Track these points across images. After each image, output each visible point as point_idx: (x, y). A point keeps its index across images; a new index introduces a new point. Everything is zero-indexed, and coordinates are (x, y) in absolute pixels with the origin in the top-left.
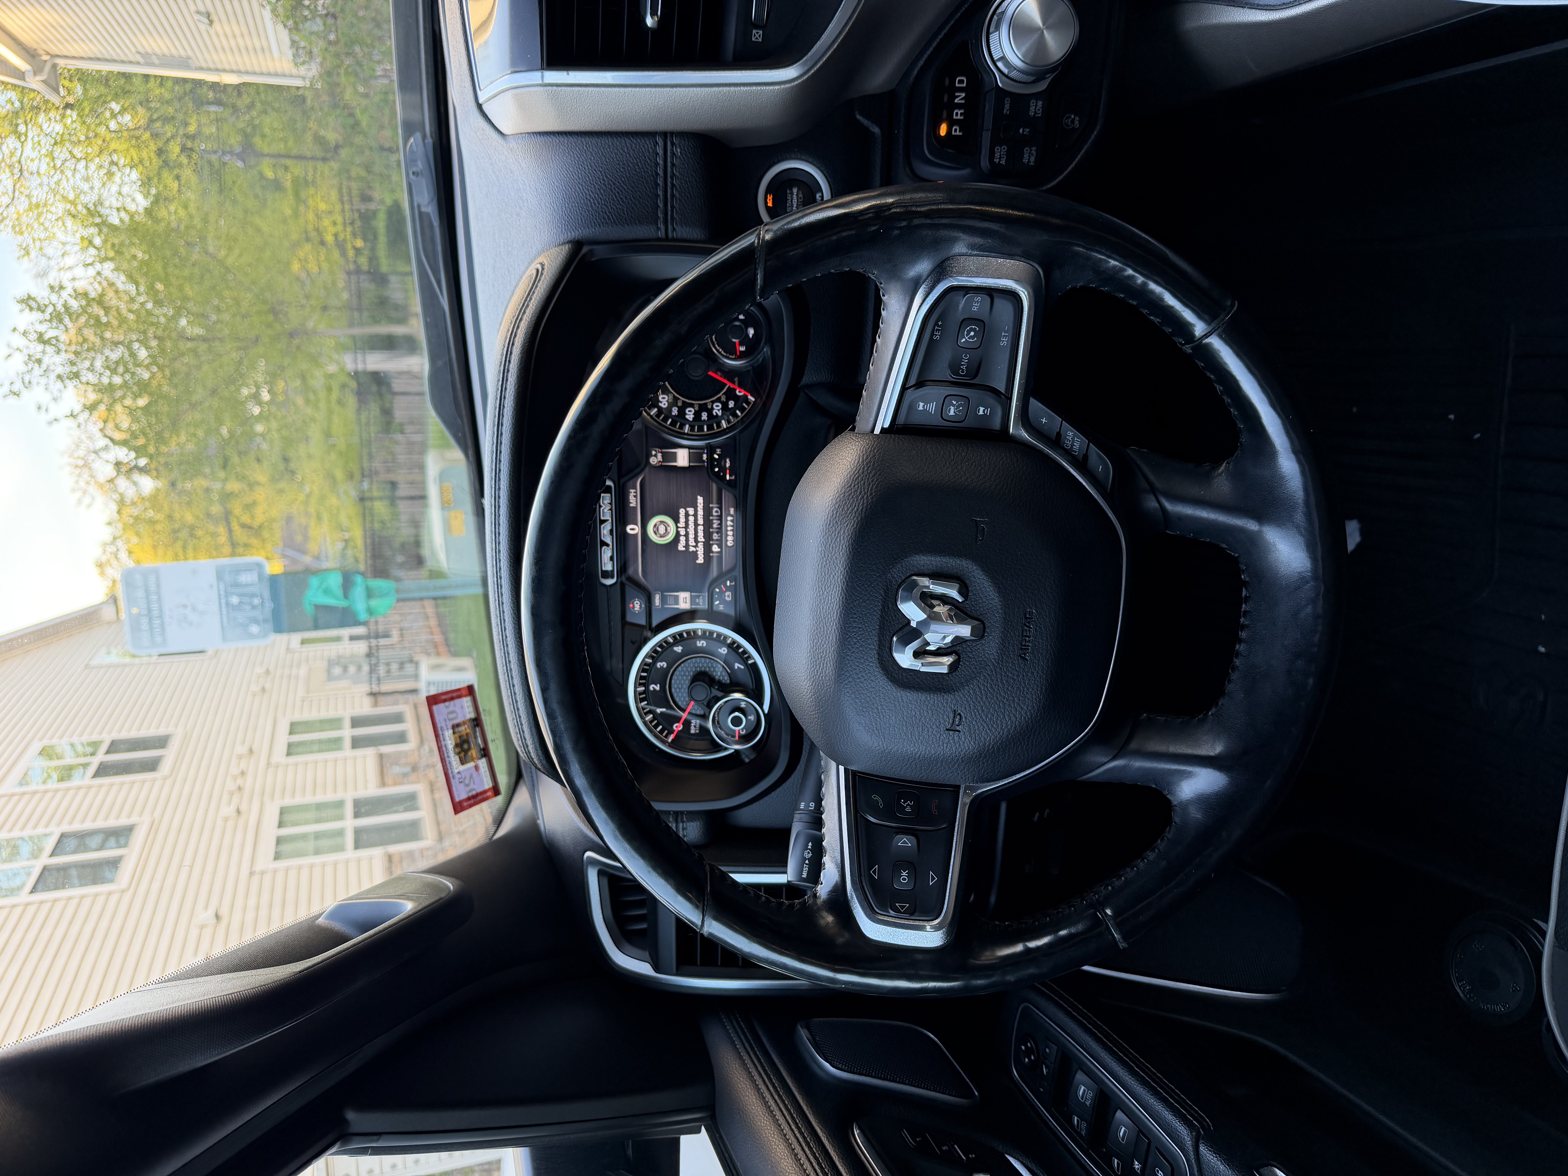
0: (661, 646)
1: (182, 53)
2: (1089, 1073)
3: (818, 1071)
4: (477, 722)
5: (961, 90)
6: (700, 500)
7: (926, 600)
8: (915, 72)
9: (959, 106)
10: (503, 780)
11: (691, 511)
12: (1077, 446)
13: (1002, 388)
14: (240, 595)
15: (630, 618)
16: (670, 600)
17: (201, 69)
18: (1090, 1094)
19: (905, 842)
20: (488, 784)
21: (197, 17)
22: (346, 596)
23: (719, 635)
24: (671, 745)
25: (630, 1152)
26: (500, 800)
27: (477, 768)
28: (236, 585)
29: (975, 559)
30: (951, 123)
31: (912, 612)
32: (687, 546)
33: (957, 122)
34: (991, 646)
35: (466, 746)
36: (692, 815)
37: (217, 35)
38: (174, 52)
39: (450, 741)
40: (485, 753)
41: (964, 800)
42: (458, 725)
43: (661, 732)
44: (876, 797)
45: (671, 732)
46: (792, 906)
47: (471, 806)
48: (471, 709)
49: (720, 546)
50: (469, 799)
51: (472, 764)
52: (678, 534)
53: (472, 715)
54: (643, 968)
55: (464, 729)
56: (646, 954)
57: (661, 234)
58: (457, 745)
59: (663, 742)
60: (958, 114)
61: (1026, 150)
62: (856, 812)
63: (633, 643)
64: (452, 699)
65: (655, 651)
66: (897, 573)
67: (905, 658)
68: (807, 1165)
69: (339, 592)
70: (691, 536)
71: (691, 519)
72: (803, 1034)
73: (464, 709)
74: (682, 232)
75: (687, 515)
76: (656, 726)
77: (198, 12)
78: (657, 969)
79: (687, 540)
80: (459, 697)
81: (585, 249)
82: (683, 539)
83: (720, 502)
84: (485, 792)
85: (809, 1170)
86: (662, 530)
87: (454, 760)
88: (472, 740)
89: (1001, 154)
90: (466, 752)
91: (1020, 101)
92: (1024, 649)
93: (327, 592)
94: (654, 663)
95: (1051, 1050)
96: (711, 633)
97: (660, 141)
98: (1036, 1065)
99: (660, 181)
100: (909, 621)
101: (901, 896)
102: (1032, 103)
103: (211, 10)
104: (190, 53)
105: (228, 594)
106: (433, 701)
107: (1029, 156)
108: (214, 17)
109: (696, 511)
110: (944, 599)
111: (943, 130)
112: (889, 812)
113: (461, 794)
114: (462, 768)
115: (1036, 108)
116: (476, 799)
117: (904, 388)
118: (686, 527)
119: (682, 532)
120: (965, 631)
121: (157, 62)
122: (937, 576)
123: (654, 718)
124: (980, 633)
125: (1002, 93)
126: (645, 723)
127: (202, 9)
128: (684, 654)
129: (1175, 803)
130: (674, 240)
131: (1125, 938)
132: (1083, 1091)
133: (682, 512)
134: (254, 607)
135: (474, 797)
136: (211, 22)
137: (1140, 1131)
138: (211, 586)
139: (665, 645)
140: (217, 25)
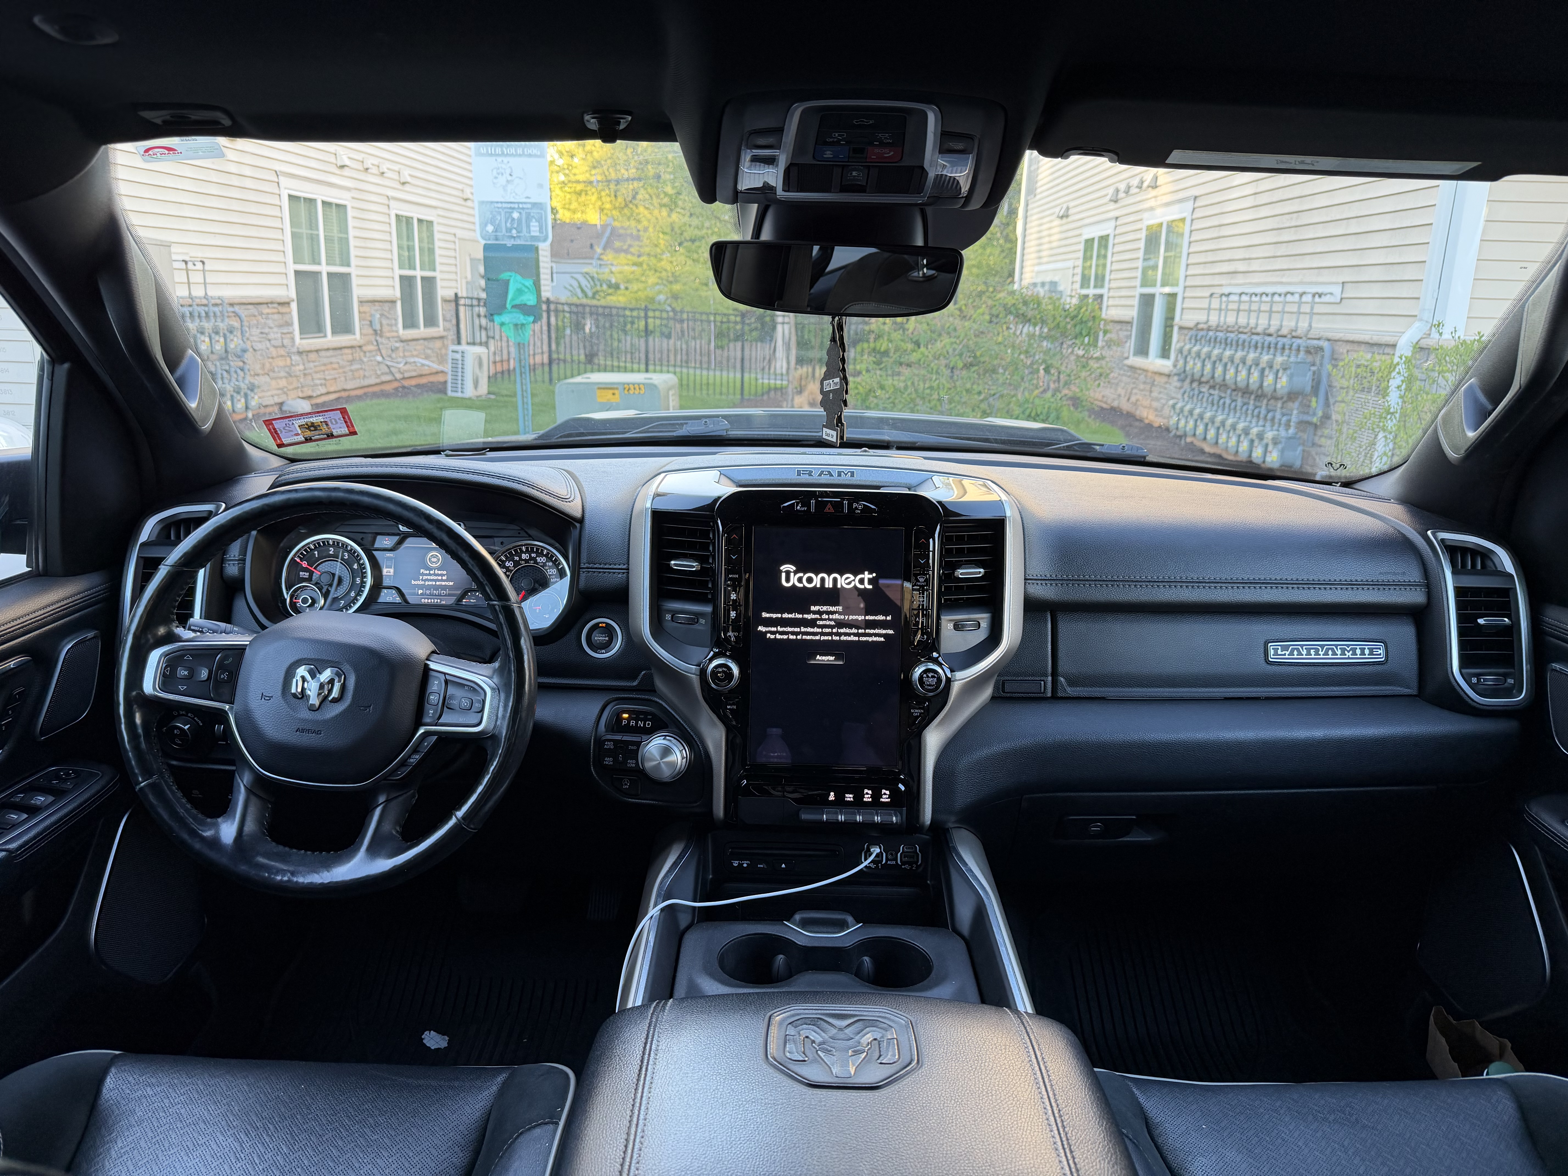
0: (358, 556)
1: (1038, 191)
2: (52, 804)
3: (65, 641)
4: (330, 436)
5: (645, 724)
6: (451, 584)
7: (331, 682)
8: (661, 702)
9: (636, 723)
10: (289, 451)
11: (444, 578)
12: (412, 760)
13: (441, 721)
14: (520, 220)
15: (379, 537)
16: (389, 563)
17: (1027, 205)
18: (38, 803)
19: (204, 674)
20: (285, 441)
21: (1065, 206)
22: (514, 307)
23: (362, 591)
24: (292, 559)
25: (18, 522)
26: (274, 448)
27: (297, 434)
28: (529, 218)
29: (349, 706)
30: (629, 719)
31: (326, 675)
32: (423, 574)
33: (629, 722)
34: (305, 714)
35: (312, 428)
36: (242, 570)
37: (1051, 221)
38: (1039, 184)
39: (316, 419)
40: (308, 440)
41: (227, 707)
42: (327, 425)
43: (302, 554)
44: (231, 659)
45: (301, 559)
46: (173, 614)
47: (269, 430)
48: (340, 433)
49: (422, 594)
50: (275, 429)
51: (300, 432)
52: (430, 569)
53: (335, 434)
54: (144, 536)
55: (324, 429)
56: (153, 538)
57: (582, 566)
58: (312, 423)
59: (295, 555)
60: (633, 723)
61: (611, 759)
62: (223, 649)
63: (362, 539)
64: (346, 422)
65: (355, 552)
66: (346, 667)
67: (302, 671)
68: (6, 626)
69: (517, 302)
70: (429, 577)
71: (440, 578)
72: (90, 635)
73: (340, 429)
74: (583, 576)
75: (442, 575)
76: (305, 550)
77: (1068, 209)
78: (143, 545)
79: (426, 575)
80: (348, 427)
81: (578, 525)
82: (428, 572)
83: (449, 595)
84: (280, 439)
85: (3, 628)
86: (434, 560)
87: (302, 421)
88: (317, 432)
89: (609, 745)
90: (309, 428)
91: (634, 754)
92: (303, 731)
93: (520, 292)
94: (348, 551)
95: (69, 785)
96: (364, 587)
97: (625, 567)
98: (58, 777)
99: (607, 566)
100: (320, 673)
101: (173, 671)
102: (634, 761)
103: (1070, 219)
104: (1038, 197)
105: (520, 210)
106: (344, 411)
107: (608, 761)
108: (1065, 220)
109: (444, 581)
110: (330, 691)
111: (626, 716)
112: (221, 667)
113: (277, 425)
114: (297, 426)
115: (631, 763)
116: (275, 434)
117: (445, 674)
118: (435, 575)
119: (432, 572)
120: (314, 700)
121: (1032, 168)
122: (343, 688)
123: (311, 550)
124: (312, 708)
125: (638, 744)
126: (309, 544)
127: (1071, 212)
128: (353, 570)
129: (219, 820)
130: (579, 572)
131: (141, 789)
132: (40, 799)
133: (445, 572)
134: (509, 230)
135: (276, 432)
136: (1062, 217)
137: (14, 825)
138: (528, 197)
139: (358, 558)
140: (1058, 222)
